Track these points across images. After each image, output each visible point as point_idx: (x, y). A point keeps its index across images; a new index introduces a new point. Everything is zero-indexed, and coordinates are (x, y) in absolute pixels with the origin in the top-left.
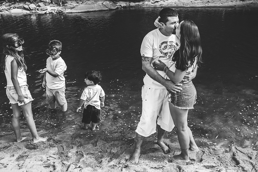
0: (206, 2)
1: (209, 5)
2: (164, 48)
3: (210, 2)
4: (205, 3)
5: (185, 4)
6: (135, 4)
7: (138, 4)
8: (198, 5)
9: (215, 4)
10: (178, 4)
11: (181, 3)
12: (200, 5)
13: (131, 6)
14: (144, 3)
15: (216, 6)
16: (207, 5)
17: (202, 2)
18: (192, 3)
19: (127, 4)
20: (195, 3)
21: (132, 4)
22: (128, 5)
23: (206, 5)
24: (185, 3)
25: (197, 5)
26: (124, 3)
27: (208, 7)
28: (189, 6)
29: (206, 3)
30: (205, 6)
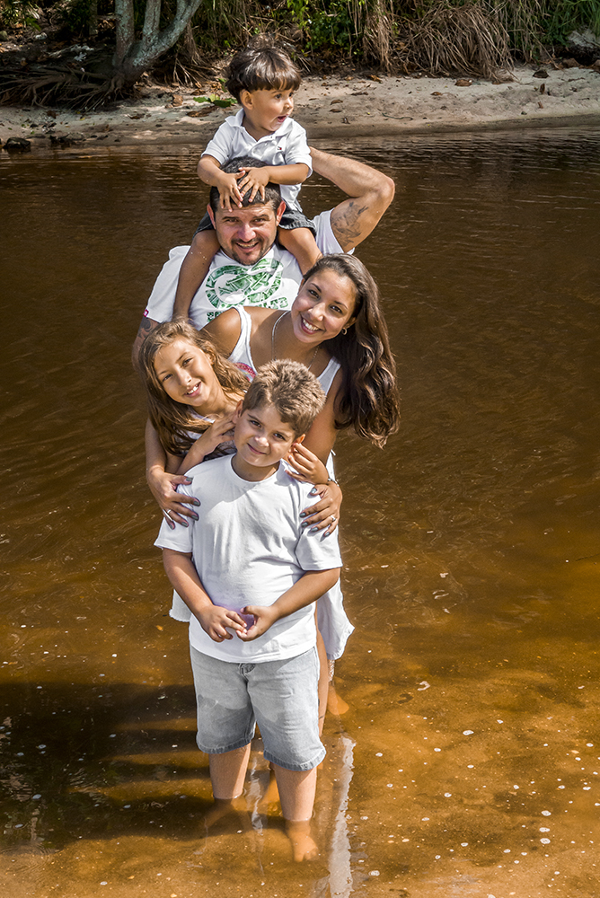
0: (526, 91)
1: (545, 112)
2: (228, 288)
3: (556, 90)
4: (523, 97)
5: (394, 110)
6: (85, 121)
7: (101, 123)
8: (474, 112)
9: (579, 101)
10: (351, 114)
11: (370, 104)
12: (488, 111)
13: (57, 136)
14: (138, 117)
15: (589, 116)
16: (531, 111)
17: (504, 95)
18: (441, 103)
19: (33, 126)
20: (457, 103)
21: (69, 124)
22: (42, 130)
23: (526, 109)
24: (401, 102)
25: (469, 115)
26: (17, 119)
27: (538, 123)
28: (417, 123)
29: (529, 100)
30: (517, 121)
